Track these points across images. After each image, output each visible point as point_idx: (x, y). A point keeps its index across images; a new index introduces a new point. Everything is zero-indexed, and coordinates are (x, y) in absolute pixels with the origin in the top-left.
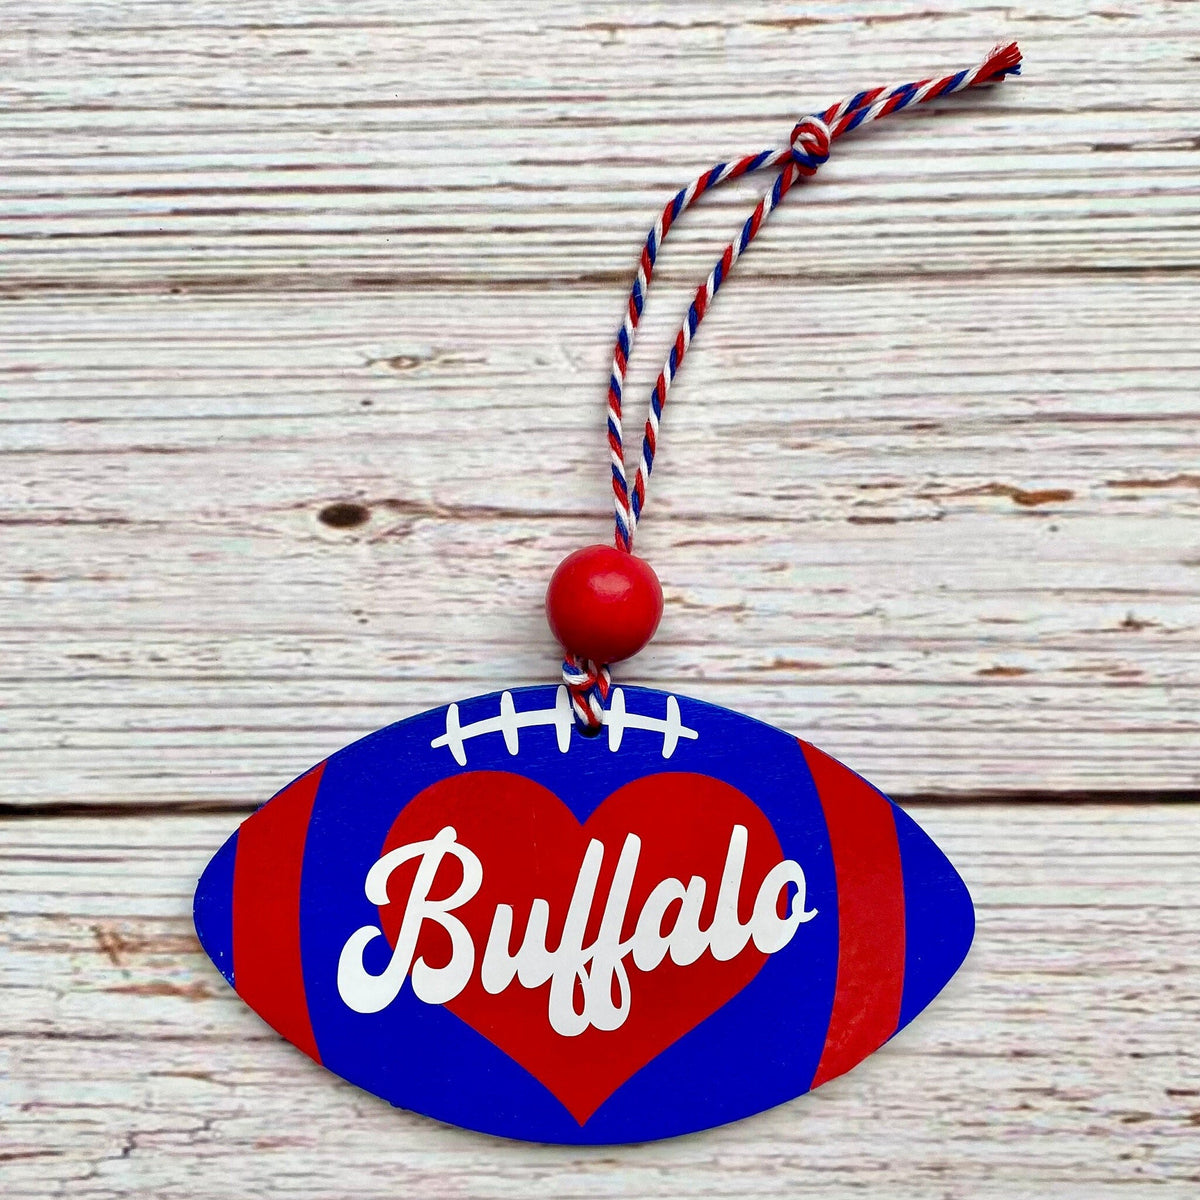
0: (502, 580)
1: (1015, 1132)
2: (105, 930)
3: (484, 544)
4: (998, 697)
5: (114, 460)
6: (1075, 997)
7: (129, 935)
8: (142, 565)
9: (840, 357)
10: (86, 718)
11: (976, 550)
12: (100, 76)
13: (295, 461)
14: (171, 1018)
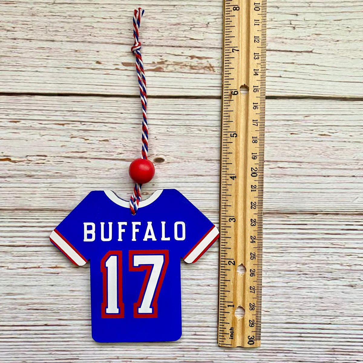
0: (125, 145)
1: (16, 22)
2: (212, 71)
3: (129, 153)
4: (16, 116)
5: (208, 173)
6: (2, 51)
7: (207, 70)
8: (203, 151)
9: (48, 192)
11: (19, 148)
12: (210, 259)
13: (169, 172)
14: (198, 52)
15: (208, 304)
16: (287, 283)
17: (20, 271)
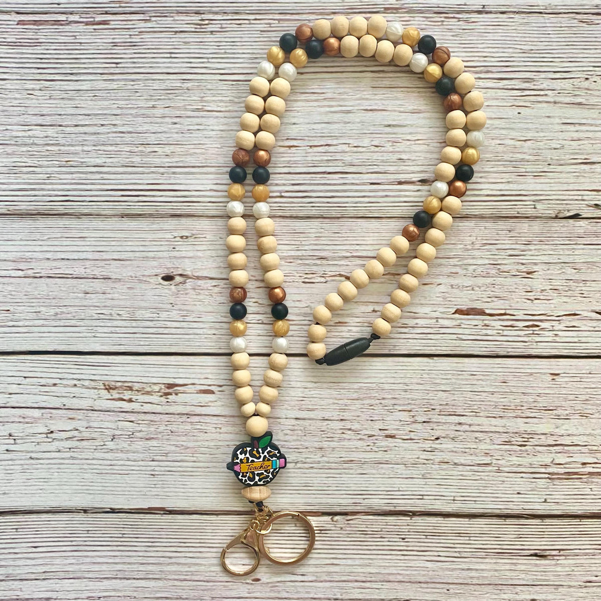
0: (210, 296)
1: (340, 440)
2: (106, 384)
3: (205, 286)
4: (339, 329)
5: (108, 262)
6: (357, 406)
7: (112, 385)
8: (115, 290)
9: (301, 239)
10: (100, 329)
12: (101, 157)
13: (155, 263)
14: (123, 407)
15: (103, 102)
16: (7, 130)
17: (335, 142)
